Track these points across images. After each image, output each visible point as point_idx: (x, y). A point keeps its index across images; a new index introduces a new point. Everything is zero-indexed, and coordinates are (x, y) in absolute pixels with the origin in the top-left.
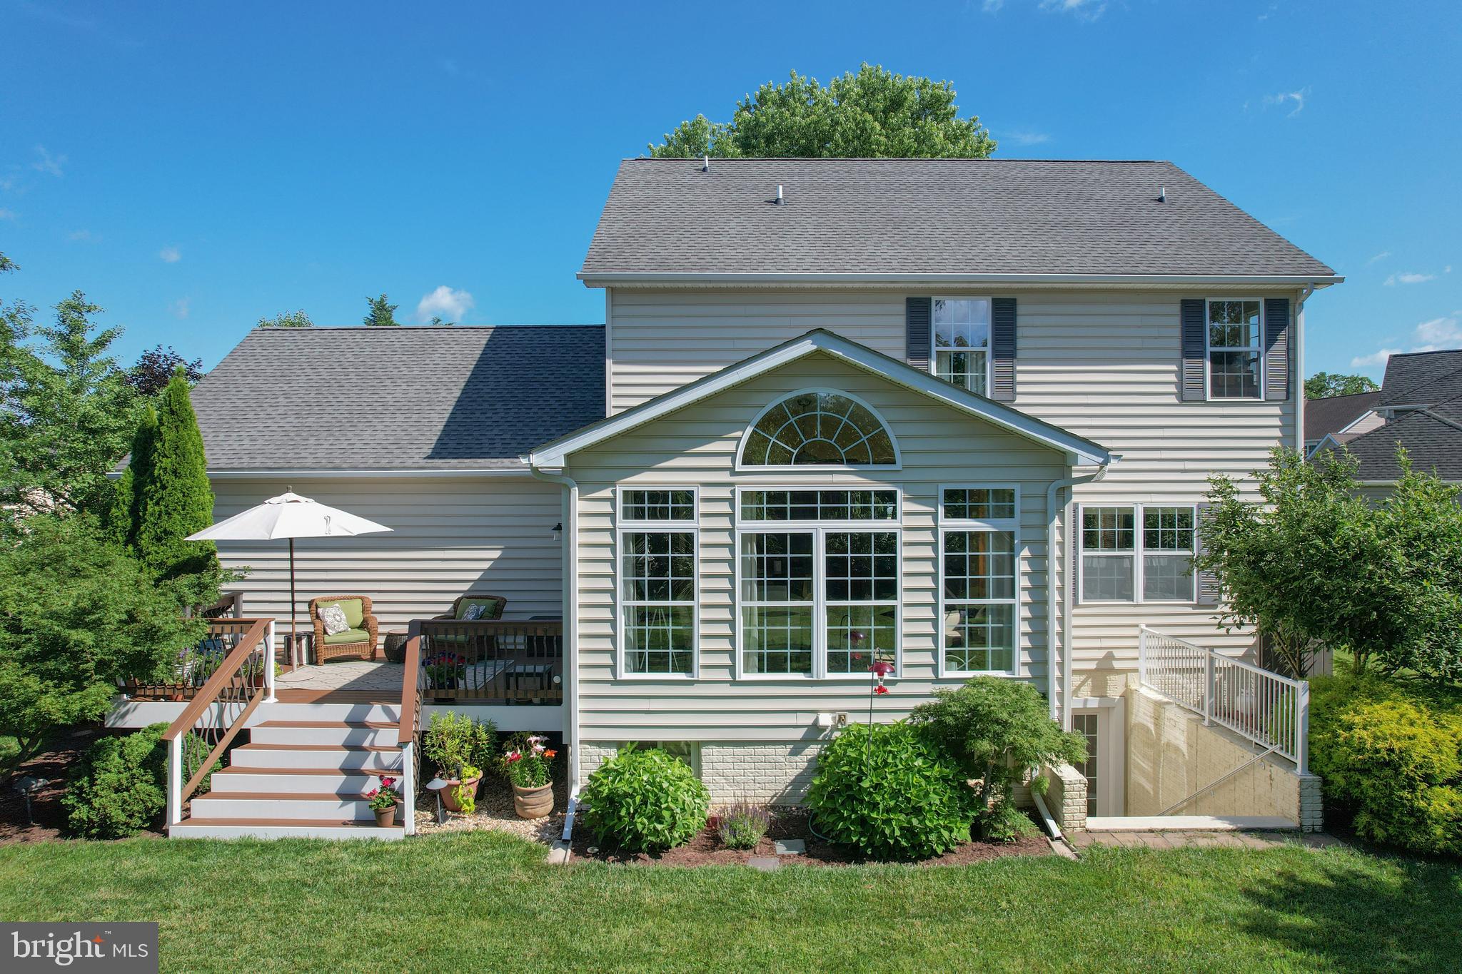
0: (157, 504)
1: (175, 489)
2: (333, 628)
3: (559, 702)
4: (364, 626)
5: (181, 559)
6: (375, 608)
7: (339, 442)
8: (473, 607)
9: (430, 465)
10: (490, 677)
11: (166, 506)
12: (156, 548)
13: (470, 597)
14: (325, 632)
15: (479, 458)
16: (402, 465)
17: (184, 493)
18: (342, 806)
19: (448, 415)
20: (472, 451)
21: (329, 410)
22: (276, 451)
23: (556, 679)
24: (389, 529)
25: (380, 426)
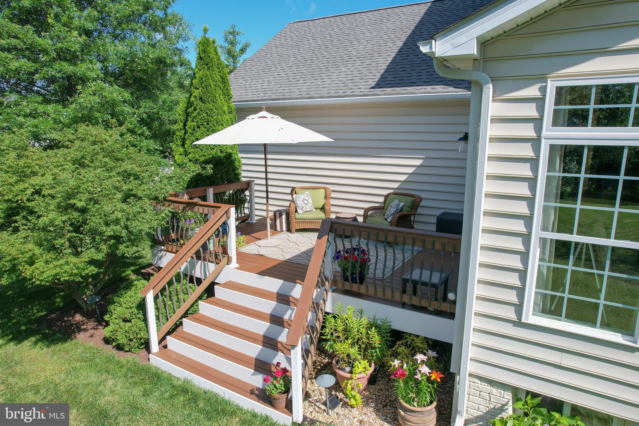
0: (193, 121)
1: (201, 111)
2: (302, 209)
3: (452, 316)
4: (323, 209)
5: (208, 157)
6: (333, 195)
7: (317, 81)
8: (396, 202)
9: (371, 93)
10: (399, 264)
11: (197, 122)
12: (193, 150)
13: (397, 194)
14: (296, 211)
15: (408, 86)
16: (353, 94)
17: (207, 113)
18: (253, 374)
19: (391, 59)
20: (403, 81)
21: (316, 62)
22: (279, 89)
23: (451, 296)
24: (333, 140)
25: (344, 69)
